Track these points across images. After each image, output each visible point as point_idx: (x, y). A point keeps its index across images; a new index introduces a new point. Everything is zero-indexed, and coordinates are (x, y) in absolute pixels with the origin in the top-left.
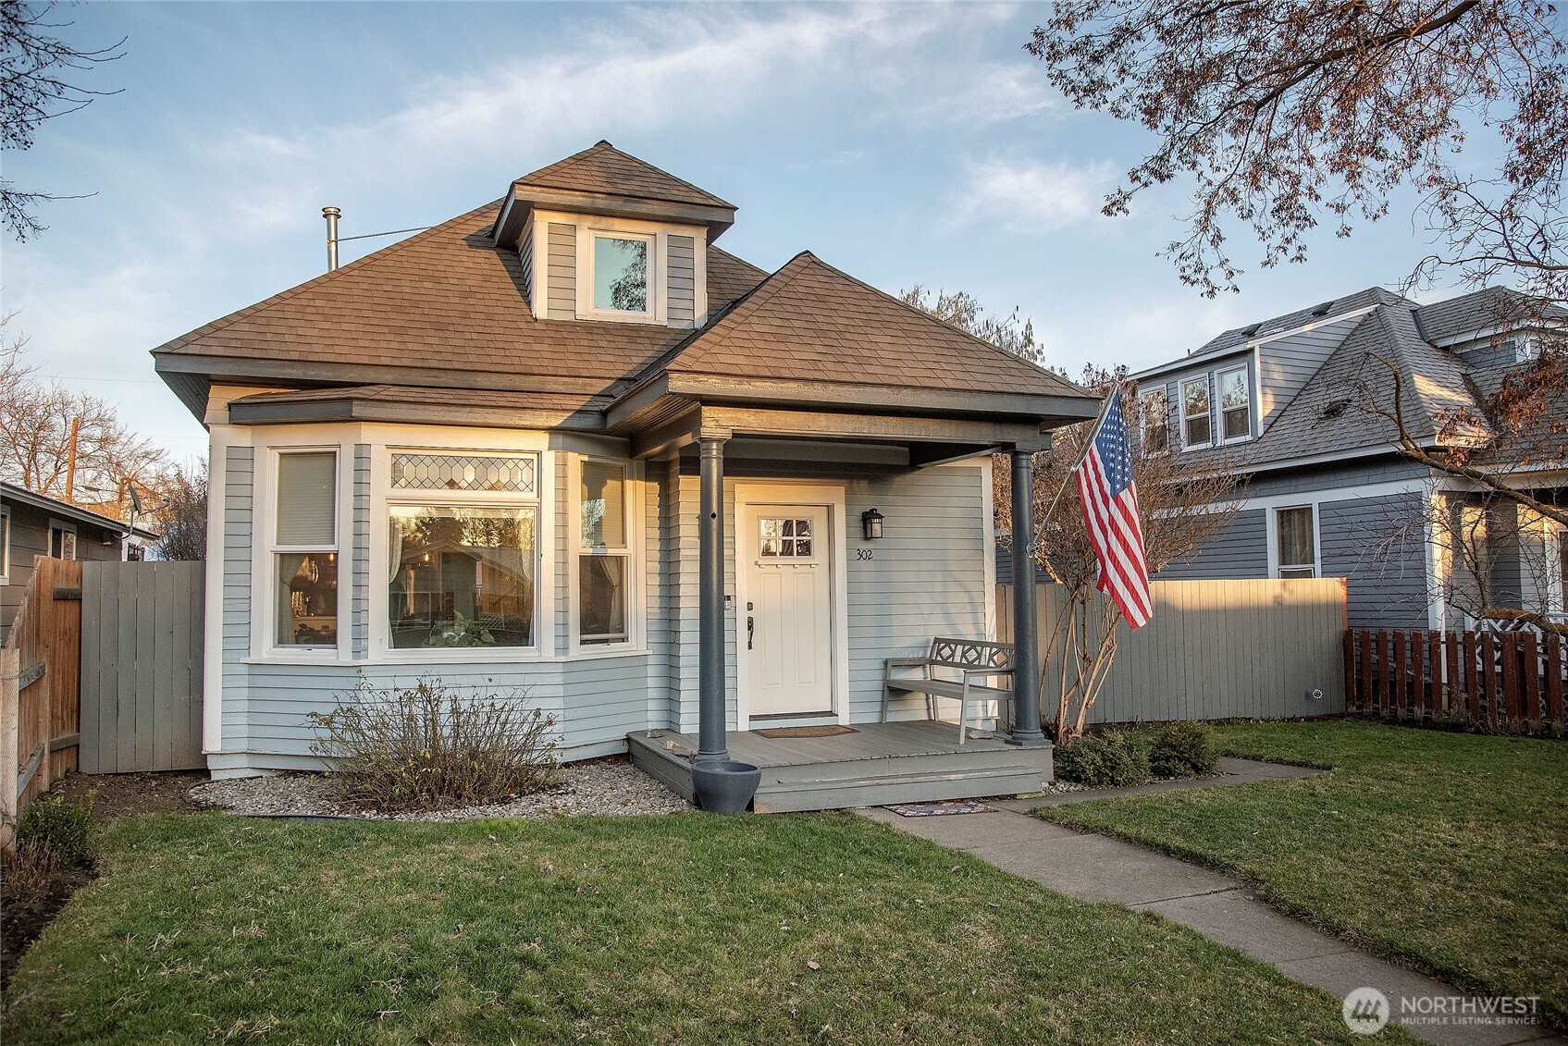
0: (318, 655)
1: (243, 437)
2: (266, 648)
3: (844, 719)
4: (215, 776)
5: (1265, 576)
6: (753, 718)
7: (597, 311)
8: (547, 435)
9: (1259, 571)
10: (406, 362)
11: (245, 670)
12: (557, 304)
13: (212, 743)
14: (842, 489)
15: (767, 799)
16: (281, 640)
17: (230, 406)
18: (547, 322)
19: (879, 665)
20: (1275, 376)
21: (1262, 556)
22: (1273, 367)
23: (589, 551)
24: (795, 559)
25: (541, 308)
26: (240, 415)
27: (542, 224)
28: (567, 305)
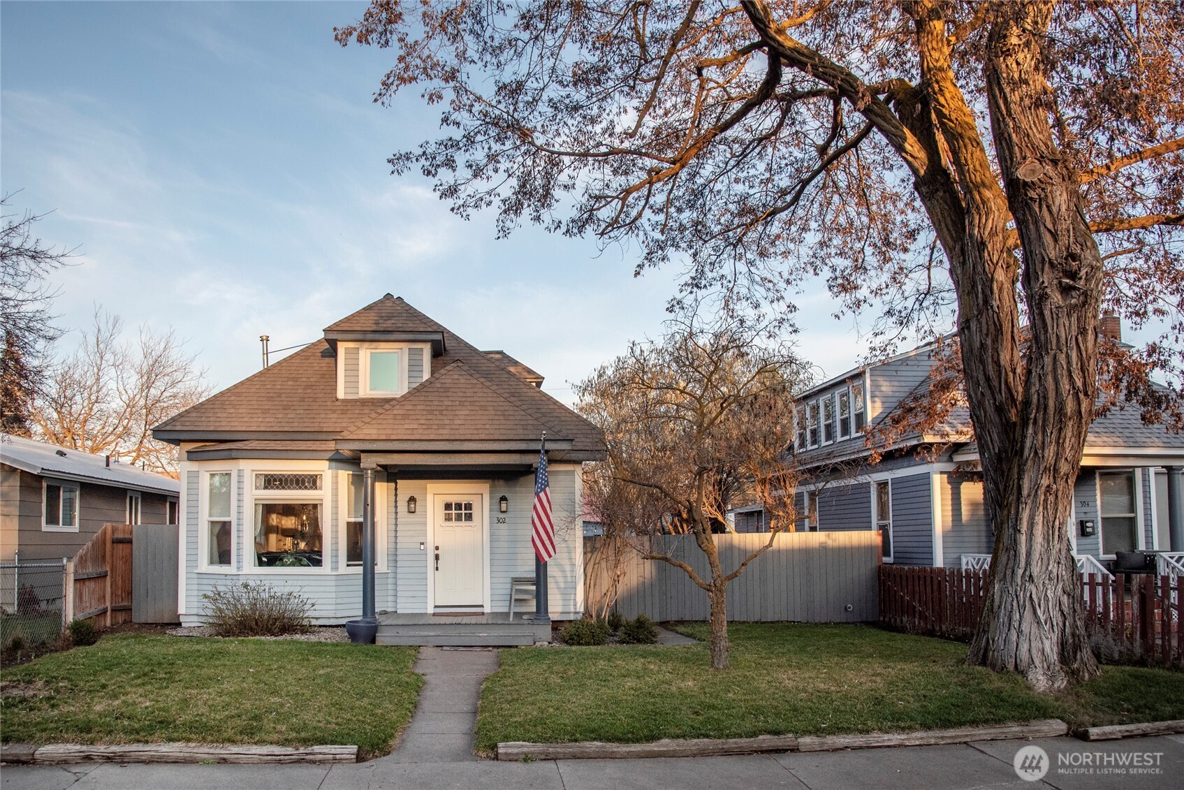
0: (224, 569)
1: (194, 466)
2: (204, 566)
3: (487, 609)
4: (183, 625)
5: (869, 528)
6: (436, 607)
7: (373, 392)
8: (327, 462)
9: (864, 525)
10: (262, 429)
11: (196, 576)
12: (349, 390)
13: (182, 609)
14: (488, 485)
15: (382, 639)
16: (212, 563)
17: (188, 452)
18: (343, 401)
19: (509, 580)
20: (883, 389)
21: (867, 515)
22: (882, 383)
23: (353, 520)
24: (463, 523)
25: (341, 394)
26: (192, 456)
27: (342, 347)
28: (354, 390)
